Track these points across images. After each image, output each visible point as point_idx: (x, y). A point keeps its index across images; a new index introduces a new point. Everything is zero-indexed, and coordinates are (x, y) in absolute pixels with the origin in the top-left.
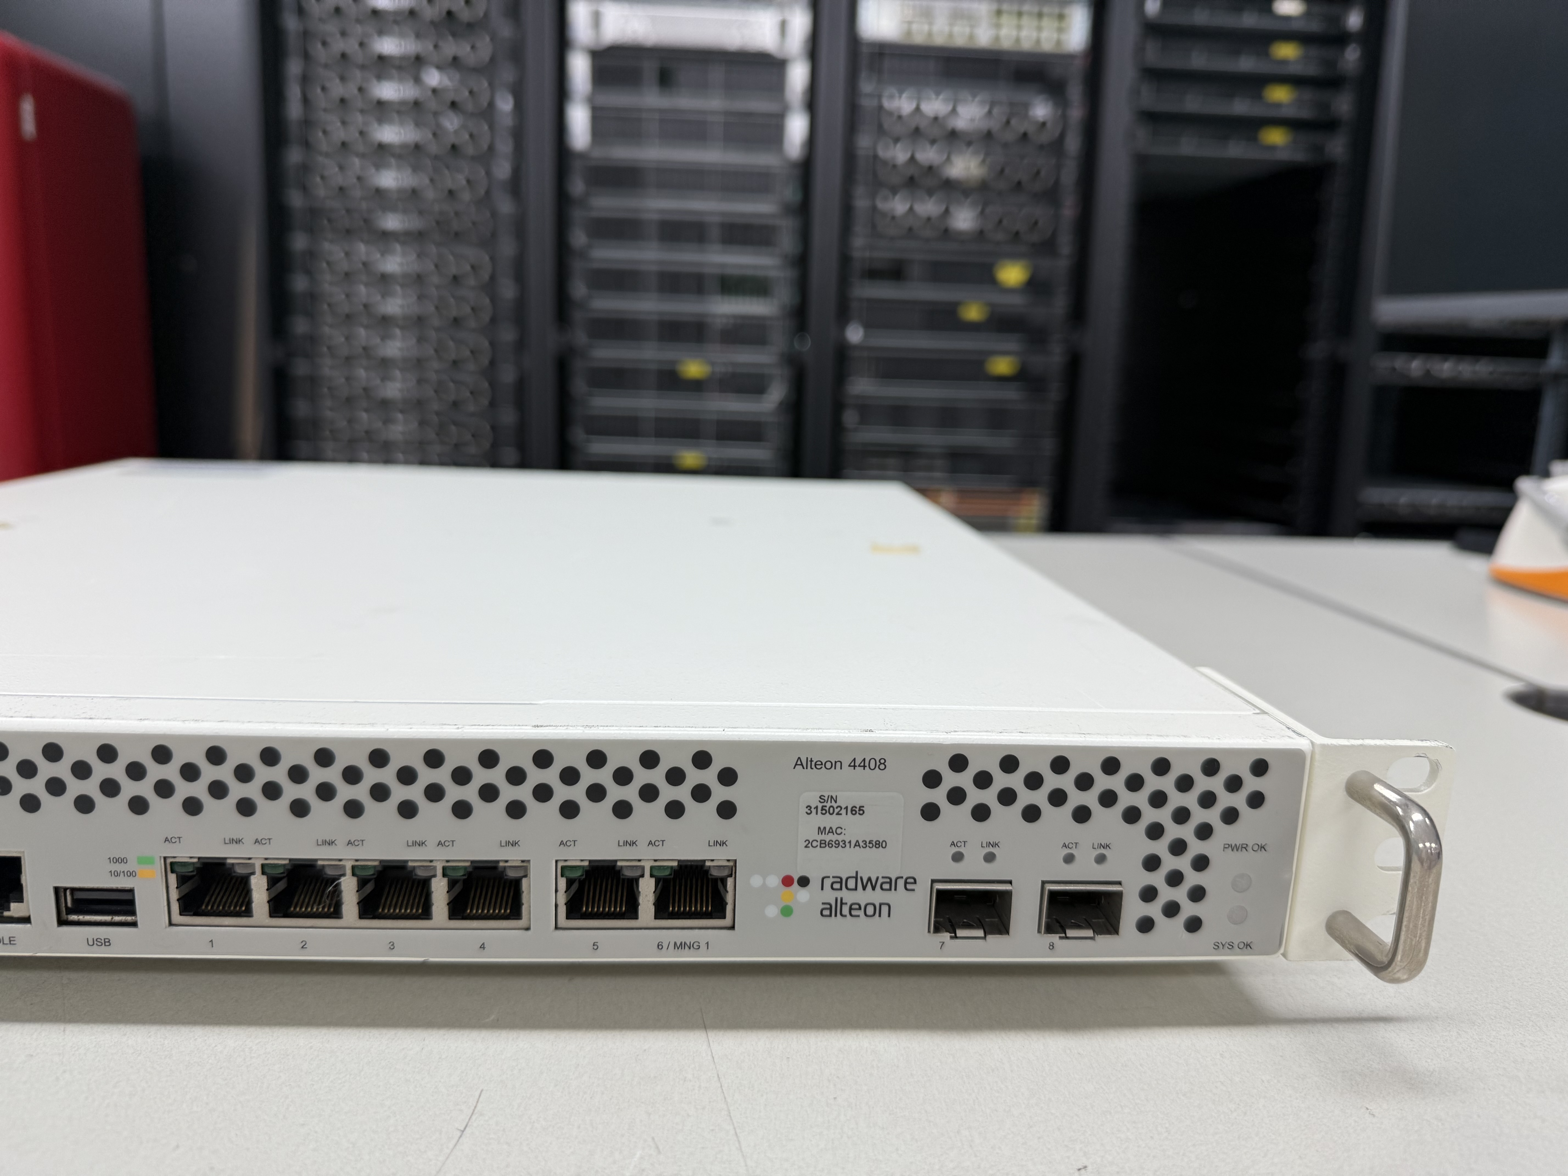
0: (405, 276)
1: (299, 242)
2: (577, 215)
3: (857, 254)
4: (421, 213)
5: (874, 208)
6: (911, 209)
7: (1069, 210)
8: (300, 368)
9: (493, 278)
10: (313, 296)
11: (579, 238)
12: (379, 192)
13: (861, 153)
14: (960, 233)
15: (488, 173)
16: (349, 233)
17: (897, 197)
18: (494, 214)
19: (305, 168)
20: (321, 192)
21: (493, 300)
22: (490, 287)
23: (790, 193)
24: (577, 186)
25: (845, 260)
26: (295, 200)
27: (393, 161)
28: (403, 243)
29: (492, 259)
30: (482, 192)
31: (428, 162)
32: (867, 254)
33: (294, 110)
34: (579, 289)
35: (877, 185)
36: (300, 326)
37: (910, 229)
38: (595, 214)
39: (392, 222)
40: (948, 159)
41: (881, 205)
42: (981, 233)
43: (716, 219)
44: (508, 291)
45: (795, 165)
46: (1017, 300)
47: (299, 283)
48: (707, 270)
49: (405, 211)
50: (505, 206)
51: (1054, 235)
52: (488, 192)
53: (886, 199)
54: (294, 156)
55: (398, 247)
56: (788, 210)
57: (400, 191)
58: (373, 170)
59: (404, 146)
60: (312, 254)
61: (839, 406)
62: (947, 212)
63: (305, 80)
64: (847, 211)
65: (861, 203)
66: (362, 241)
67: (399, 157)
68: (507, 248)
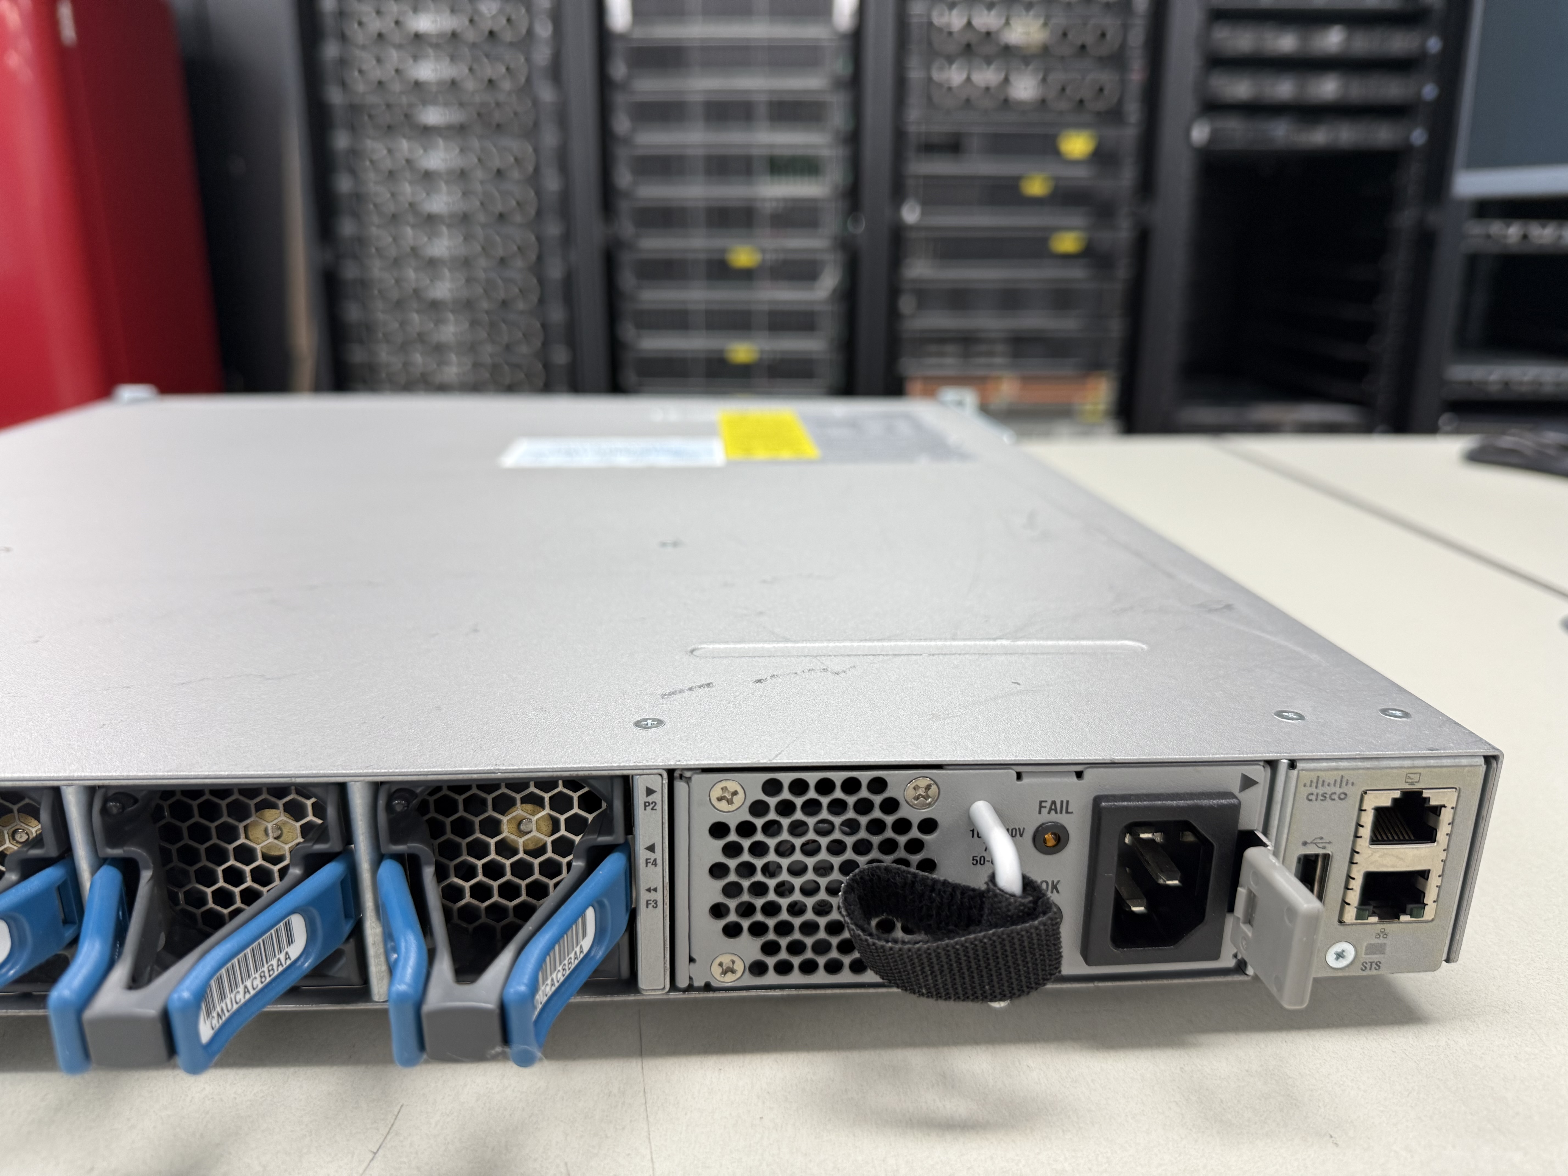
0: (450, 172)
1: (341, 141)
2: (620, 100)
3: (912, 129)
4: (461, 105)
5: (930, 79)
6: (968, 79)
7: (1136, 75)
8: (350, 272)
9: (537, 170)
10: (359, 197)
11: (622, 124)
12: (418, 85)
13: (914, 20)
14: (1020, 103)
15: (528, 60)
16: (390, 129)
17: (954, 66)
18: (535, 102)
19: (343, 62)
20: (361, 87)
21: (539, 193)
22: (535, 179)
23: (840, 66)
24: (619, 70)
25: (900, 135)
26: (335, 96)
27: (430, 51)
28: (445, 138)
29: (536, 150)
30: (523, 80)
31: (466, 51)
32: (923, 128)
34: (624, 178)
35: (932, 54)
36: (347, 228)
37: (968, 101)
38: (639, 98)
39: (433, 116)
40: (1007, 23)
41: (936, 75)
42: (1043, 103)
43: (763, 98)
44: (552, 183)
45: (844, 36)
46: (1082, 173)
47: (344, 184)
48: (755, 152)
49: (446, 104)
50: (547, 94)
51: (1120, 102)
52: (528, 80)
53: (941, 69)
54: (331, 50)
55: (441, 142)
56: (838, 84)
57: (440, 83)
58: (411, 61)
59: (441, 35)
60: (354, 153)
61: (894, 292)
62: (1006, 80)
64: (901, 83)
65: (915, 74)
66: (404, 136)
67: (436, 46)
68: (550, 138)
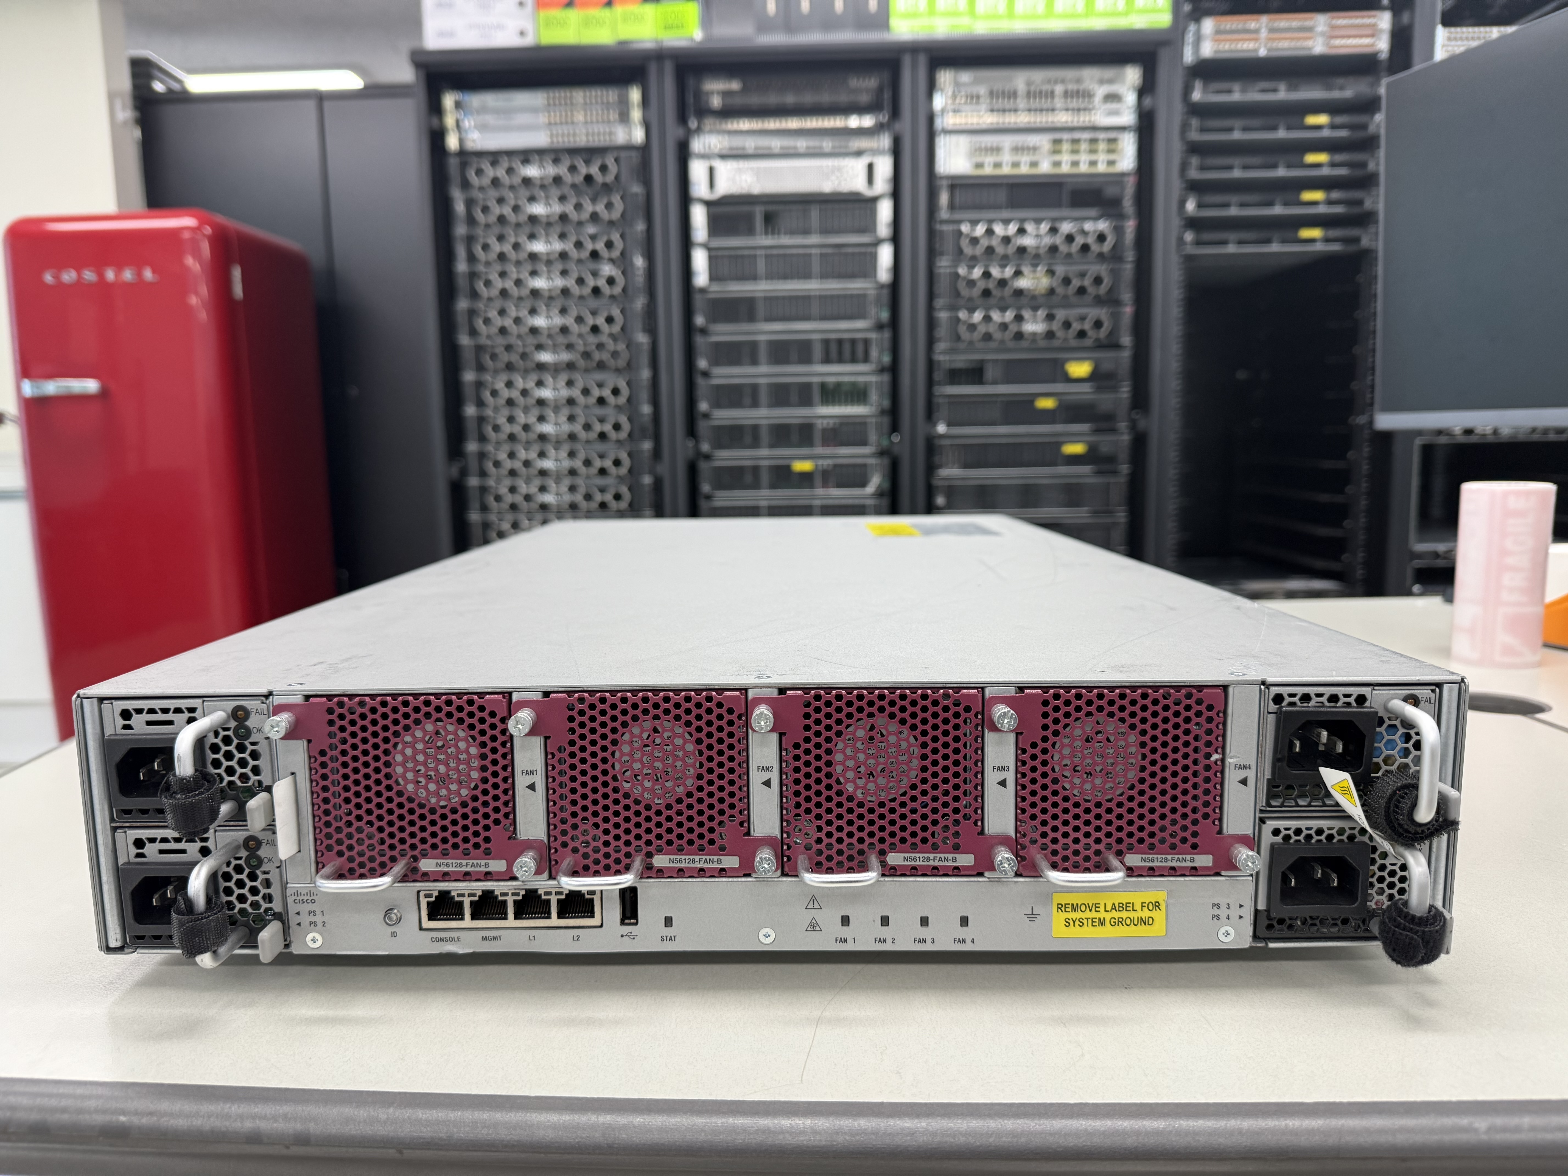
0: (558, 401)
1: (469, 376)
2: (702, 342)
3: (941, 359)
4: (568, 348)
5: (957, 320)
6: (987, 318)
7: (1127, 308)
8: (473, 482)
9: (631, 399)
10: (481, 420)
11: (703, 361)
12: (534, 331)
13: (942, 272)
14: (1031, 336)
16: (508, 367)
18: (632, 344)
19: (472, 313)
20: (485, 333)
21: (632, 417)
22: (628, 407)
23: (881, 312)
24: (701, 319)
25: (931, 365)
26: (464, 340)
27: (544, 305)
28: (556, 374)
29: (630, 383)
31: (573, 304)
32: (950, 357)
33: (461, 266)
34: (704, 404)
35: (956, 300)
36: (472, 447)
37: (987, 334)
38: (716, 340)
40: (1018, 273)
41: (962, 317)
42: (1050, 335)
43: (818, 338)
44: (644, 409)
45: (884, 288)
46: (1085, 388)
47: (470, 410)
48: (811, 381)
49: (557, 347)
50: (642, 338)
51: (1116, 332)
52: (626, 327)
53: (965, 312)
54: (462, 304)
55: (551, 377)
56: (880, 327)
57: (552, 330)
58: (528, 313)
59: (553, 292)
60: (479, 385)
61: (930, 491)
62: (1020, 319)
63: (470, 240)
64: (931, 324)
65: (943, 315)
66: (520, 372)
68: (643, 375)
